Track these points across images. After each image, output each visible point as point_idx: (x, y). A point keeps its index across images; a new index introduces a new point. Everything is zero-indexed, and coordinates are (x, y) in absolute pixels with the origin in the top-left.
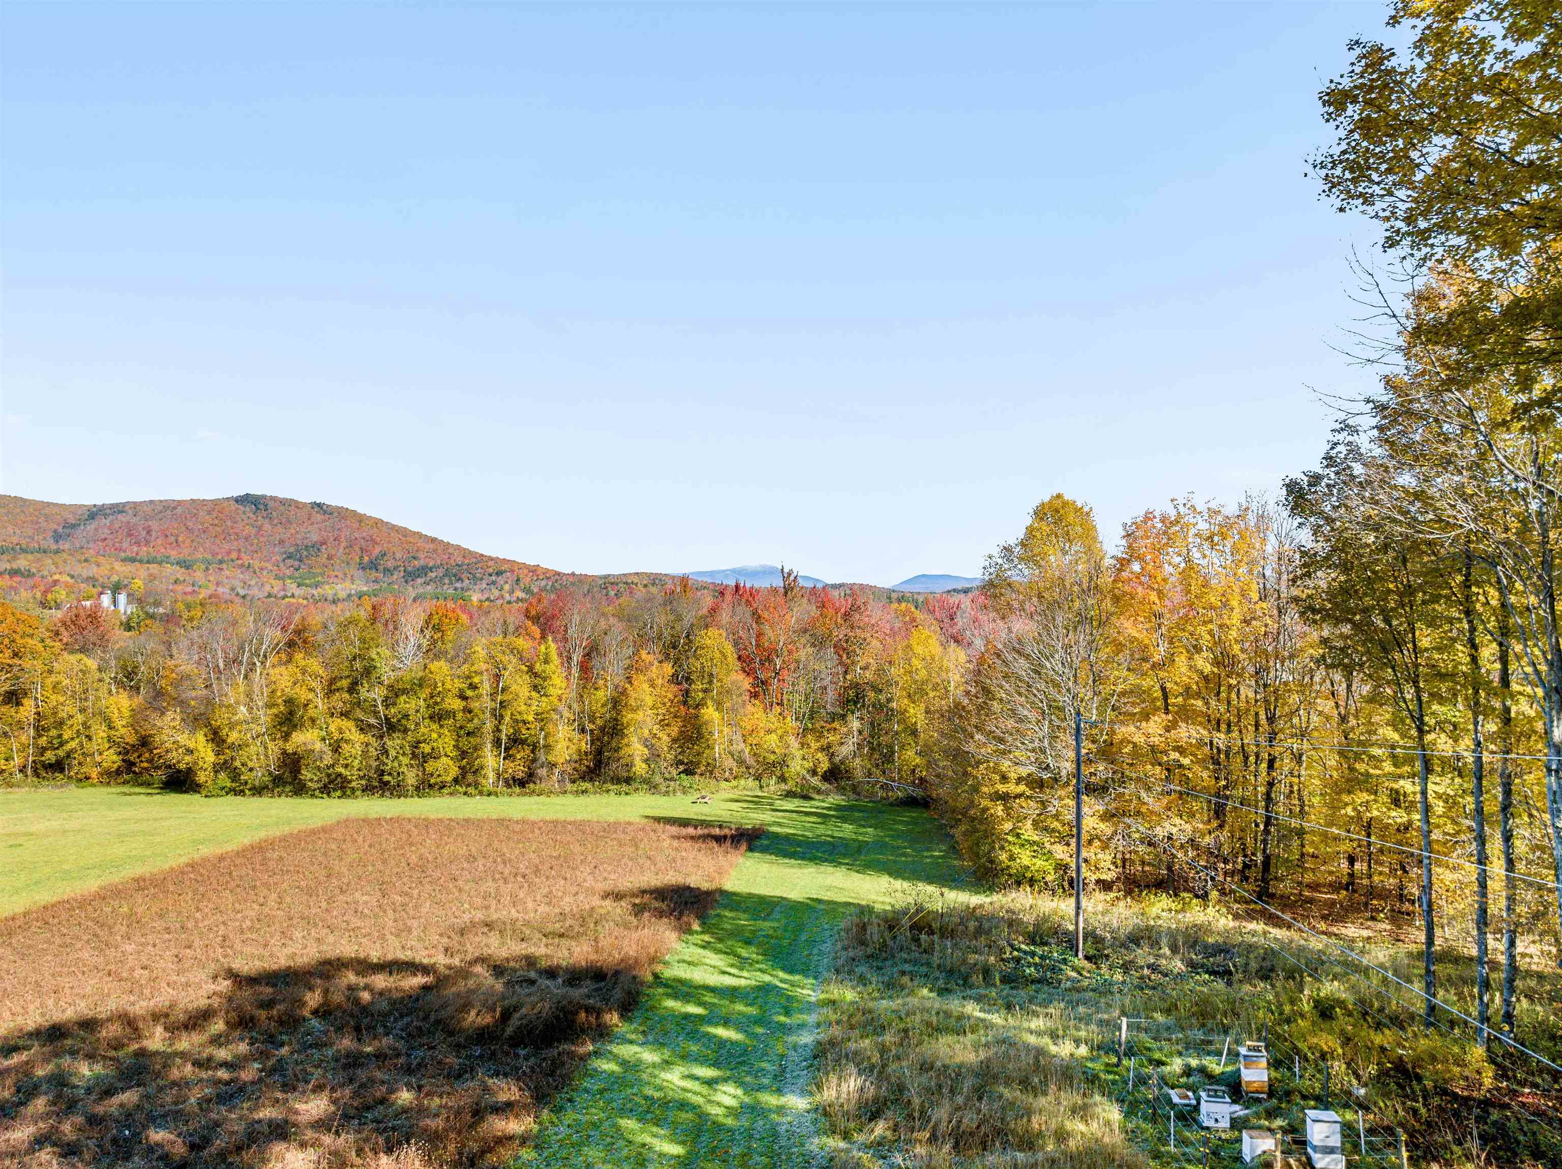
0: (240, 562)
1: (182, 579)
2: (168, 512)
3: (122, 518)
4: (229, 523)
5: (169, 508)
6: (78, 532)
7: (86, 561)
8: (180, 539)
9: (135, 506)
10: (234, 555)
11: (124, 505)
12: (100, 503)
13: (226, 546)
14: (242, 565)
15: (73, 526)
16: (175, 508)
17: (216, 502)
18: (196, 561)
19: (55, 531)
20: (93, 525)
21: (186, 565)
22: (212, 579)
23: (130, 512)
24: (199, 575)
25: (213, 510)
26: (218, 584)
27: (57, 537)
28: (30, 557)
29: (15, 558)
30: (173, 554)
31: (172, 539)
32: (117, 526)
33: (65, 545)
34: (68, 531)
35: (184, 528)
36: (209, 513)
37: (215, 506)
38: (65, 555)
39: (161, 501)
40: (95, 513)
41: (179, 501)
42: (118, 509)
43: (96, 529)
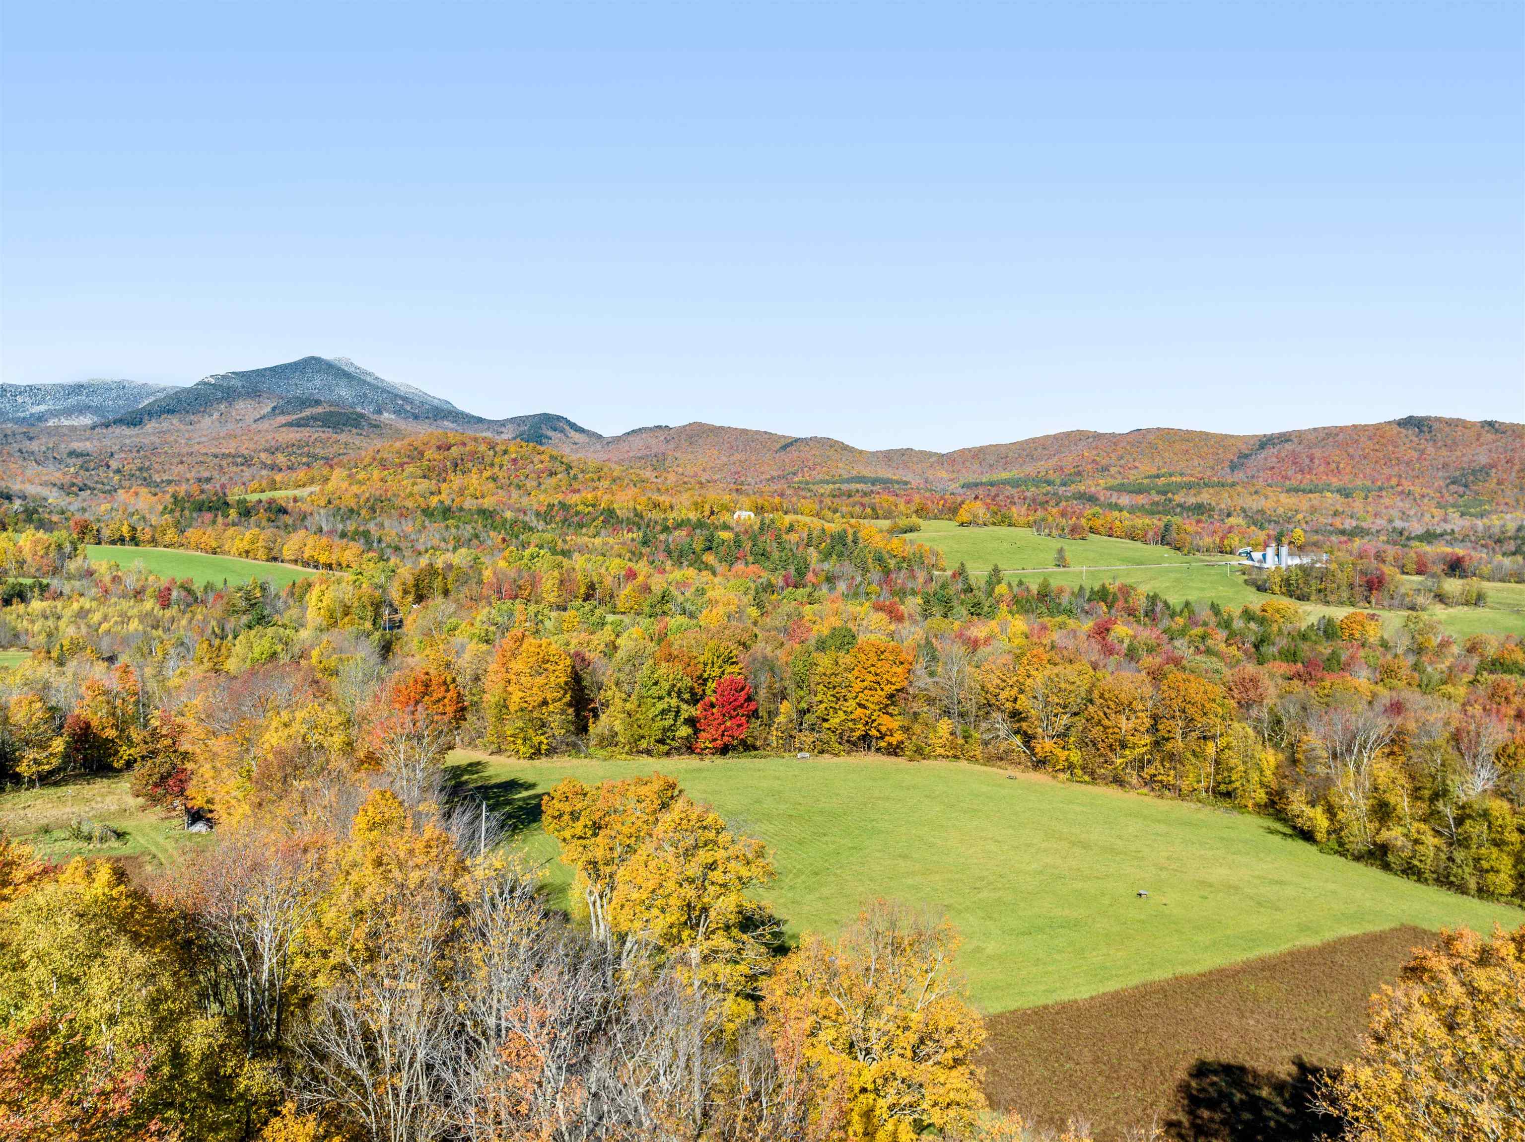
0: (1400, 489)
1: (1341, 510)
2: (1331, 439)
3: (1288, 446)
4: (1391, 448)
5: (1329, 435)
6: (1251, 462)
7: (1256, 492)
8: (1342, 466)
9: (1300, 436)
10: (1394, 482)
11: (1290, 433)
12: (1269, 433)
13: (1387, 471)
14: (1402, 492)
15: (1246, 456)
16: (1337, 435)
17: (1377, 427)
18: (1356, 489)
19: (1231, 461)
20: (1264, 454)
21: (1346, 493)
22: (1370, 509)
23: (1295, 440)
24: (1358, 505)
25: (1375, 434)
26: (1376, 515)
27: (1233, 467)
28: (1211, 491)
29: (1199, 493)
30: (1335, 482)
31: (1334, 466)
32: (1283, 455)
33: (1240, 475)
34: (1242, 460)
35: (1345, 455)
36: (1370, 438)
37: (1376, 432)
38: (1239, 488)
39: (1324, 428)
40: (1265, 442)
41: (1341, 428)
42: (1285, 438)
43: (1266, 459)
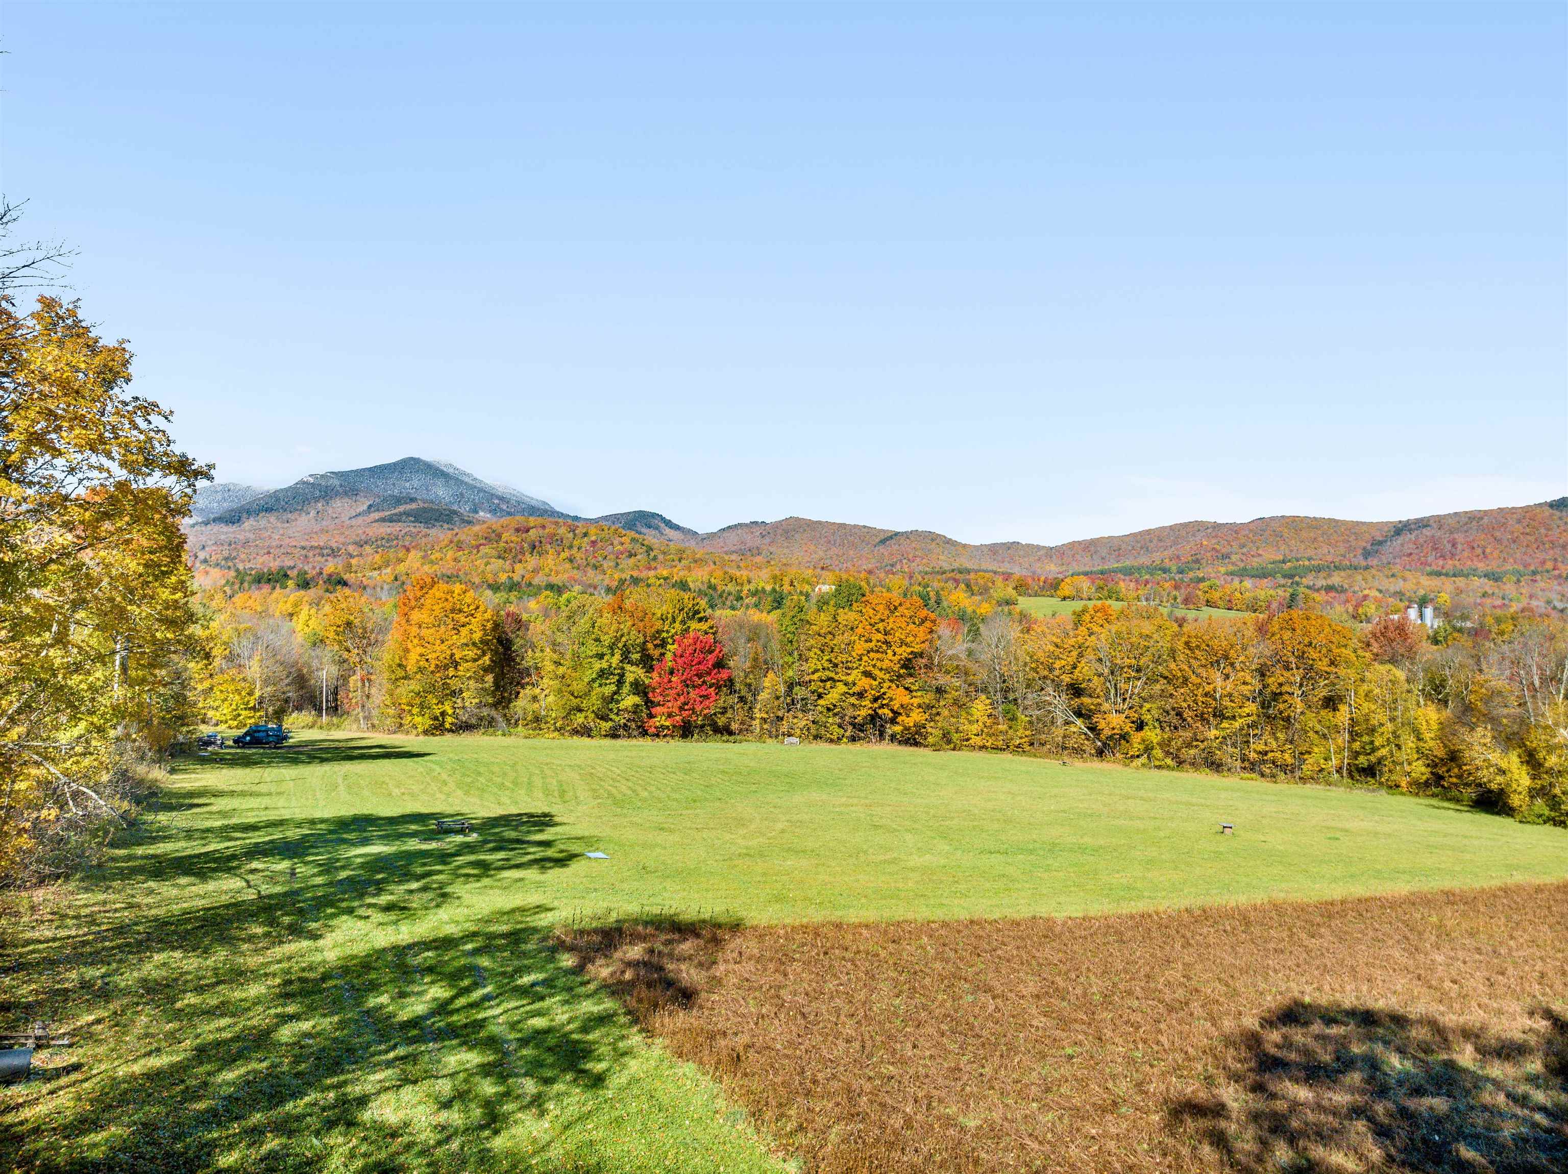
0: (1556, 572)
1: (1490, 592)
2: (1474, 523)
3: (1427, 532)
4: (1543, 531)
5: (1473, 519)
6: (1387, 548)
7: (1393, 576)
8: (1488, 551)
9: (1439, 521)
10: (1549, 565)
11: (1428, 519)
12: (1404, 519)
13: (1540, 555)
14: (1560, 576)
15: (1380, 543)
16: (1482, 518)
17: (1527, 509)
18: (1506, 573)
19: (1364, 548)
20: (1400, 540)
21: (1495, 577)
22: (1524, 591)
23: (1435, 526)
24: (1509, 588)
25: (1524, 517)
26: (1531, 597)
27: (1367, 554)
28: (1343, 574)
29: (1330, 576)
30: (1481, 566)
31: (1479, 551)
32: (1421, 541)
33: (1374, 562)
34: (1375, 548)
35: (1492, 539)
36: (1519, 521)
37: (1527, 515)
38: (1373, 571)
39: (1466, 513)
40: (1401, 529)
41: (1485, 511)
42: (1422, 524)
43: (1402, 545)
